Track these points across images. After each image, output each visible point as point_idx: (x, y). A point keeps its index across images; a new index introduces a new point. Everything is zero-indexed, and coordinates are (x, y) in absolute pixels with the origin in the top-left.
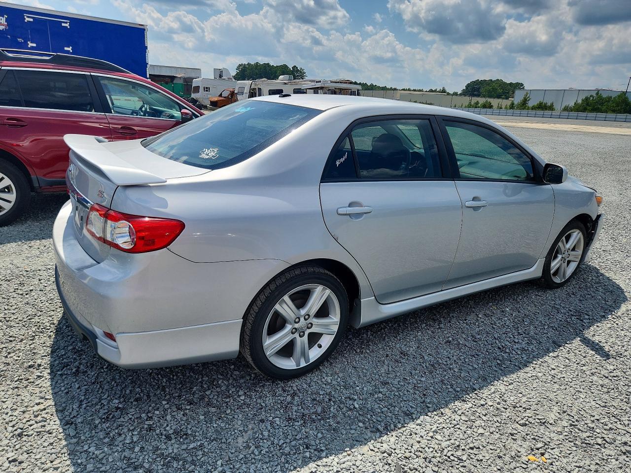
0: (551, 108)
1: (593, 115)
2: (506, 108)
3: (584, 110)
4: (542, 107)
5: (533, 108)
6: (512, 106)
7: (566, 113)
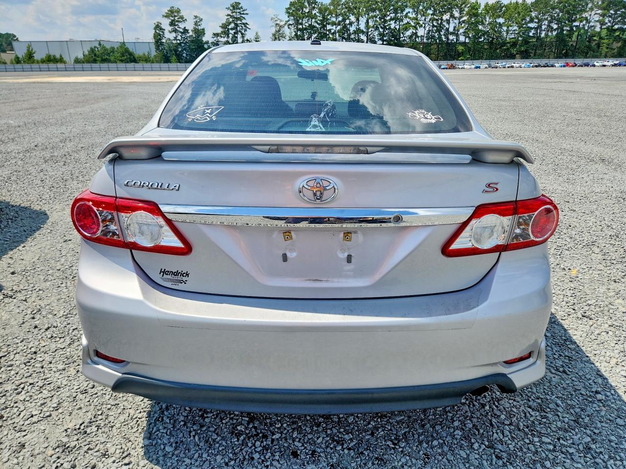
0: (61, 60)
1: (105, 65)
2: (12, 63)
3: (95, 61)
4: (51, 60)
5: (43, 61)
6: (18, 61)
7: (79, 66)
